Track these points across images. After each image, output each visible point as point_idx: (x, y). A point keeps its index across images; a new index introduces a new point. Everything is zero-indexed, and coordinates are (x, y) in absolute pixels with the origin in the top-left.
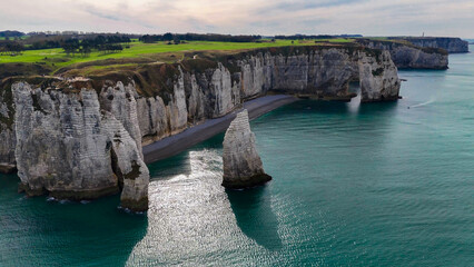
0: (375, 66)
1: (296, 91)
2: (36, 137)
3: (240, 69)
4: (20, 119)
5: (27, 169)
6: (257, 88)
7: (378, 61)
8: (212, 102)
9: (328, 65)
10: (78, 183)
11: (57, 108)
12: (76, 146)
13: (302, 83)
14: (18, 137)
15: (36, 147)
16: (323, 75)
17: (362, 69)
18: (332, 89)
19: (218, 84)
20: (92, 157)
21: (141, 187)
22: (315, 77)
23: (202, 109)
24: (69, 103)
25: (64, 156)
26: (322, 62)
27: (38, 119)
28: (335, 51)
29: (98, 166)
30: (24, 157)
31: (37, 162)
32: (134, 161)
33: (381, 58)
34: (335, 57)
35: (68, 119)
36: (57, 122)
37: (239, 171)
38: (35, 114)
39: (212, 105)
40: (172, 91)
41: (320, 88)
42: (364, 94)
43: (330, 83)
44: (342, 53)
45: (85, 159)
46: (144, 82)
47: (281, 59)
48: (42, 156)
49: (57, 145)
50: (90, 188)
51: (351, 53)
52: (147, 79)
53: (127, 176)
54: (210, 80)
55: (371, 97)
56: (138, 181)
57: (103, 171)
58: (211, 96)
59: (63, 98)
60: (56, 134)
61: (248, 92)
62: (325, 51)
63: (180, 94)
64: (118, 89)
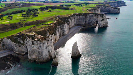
0: (102, 19)
1: (82, 25)
2: (33, 50)
3: (69, 21)
4: (29, 46)
5: (31, 56)
6: (73, 25)
7: (103, 17)
8: (64, 32)
9: (90, 18)
10: (42, 59)
11: (38, 44)
12: (42, 52)
13: (84, 23)
14: (28, 50)
15: (33, 52)
16: (89, 21)
17: (99, 20)
18: (91, 24)
19: (65, 28)
20: (45, 54)
21: (57, 60)
22: (87, 21)
23: (61, 34)
24: (41, 43)
25: (39, 54)
26: (89, 17)
27: (33, 46)
28: (92, 15)
29: (46, 55)
30: (30, 54)
31: (33, 55)
32: (55, 55)
33: (103, 16)
34: (92, 16)
35: (40, 47)
36: (38, 47)
37: (75, 55)
38: (33, 45)
39: (64, 33)
40: (56, 32)
41: (88, 24)
42: (99, 26)
43: (91, 22)
44: (94, 15)
45: (44, 54)
46: (50, 31)
47: (79, 17)
48: (34, 54)
49: (38, 52)
50: (45, 60)
51: (96, 15)
52: (50, 30)
53: (53, 58)
54: (63, 27)
55: (101, 27)
56: (56, 59)
57: (47, 56)
58: (63, 31)
59: (39, 42)
60: (37, 49)
61: (71, 26)
62: (89, 15)
63: (57, 32)
64: (50, 39)
